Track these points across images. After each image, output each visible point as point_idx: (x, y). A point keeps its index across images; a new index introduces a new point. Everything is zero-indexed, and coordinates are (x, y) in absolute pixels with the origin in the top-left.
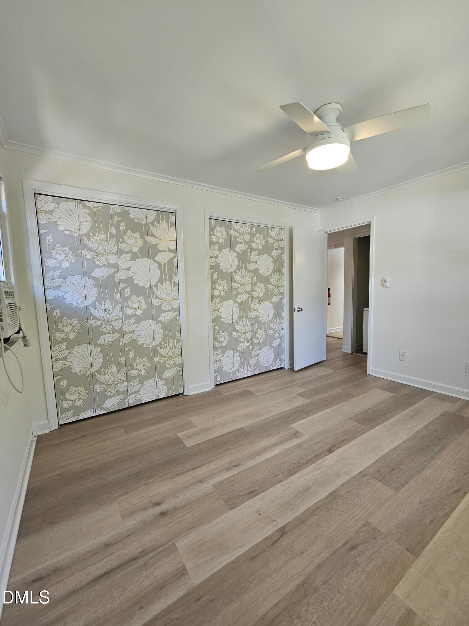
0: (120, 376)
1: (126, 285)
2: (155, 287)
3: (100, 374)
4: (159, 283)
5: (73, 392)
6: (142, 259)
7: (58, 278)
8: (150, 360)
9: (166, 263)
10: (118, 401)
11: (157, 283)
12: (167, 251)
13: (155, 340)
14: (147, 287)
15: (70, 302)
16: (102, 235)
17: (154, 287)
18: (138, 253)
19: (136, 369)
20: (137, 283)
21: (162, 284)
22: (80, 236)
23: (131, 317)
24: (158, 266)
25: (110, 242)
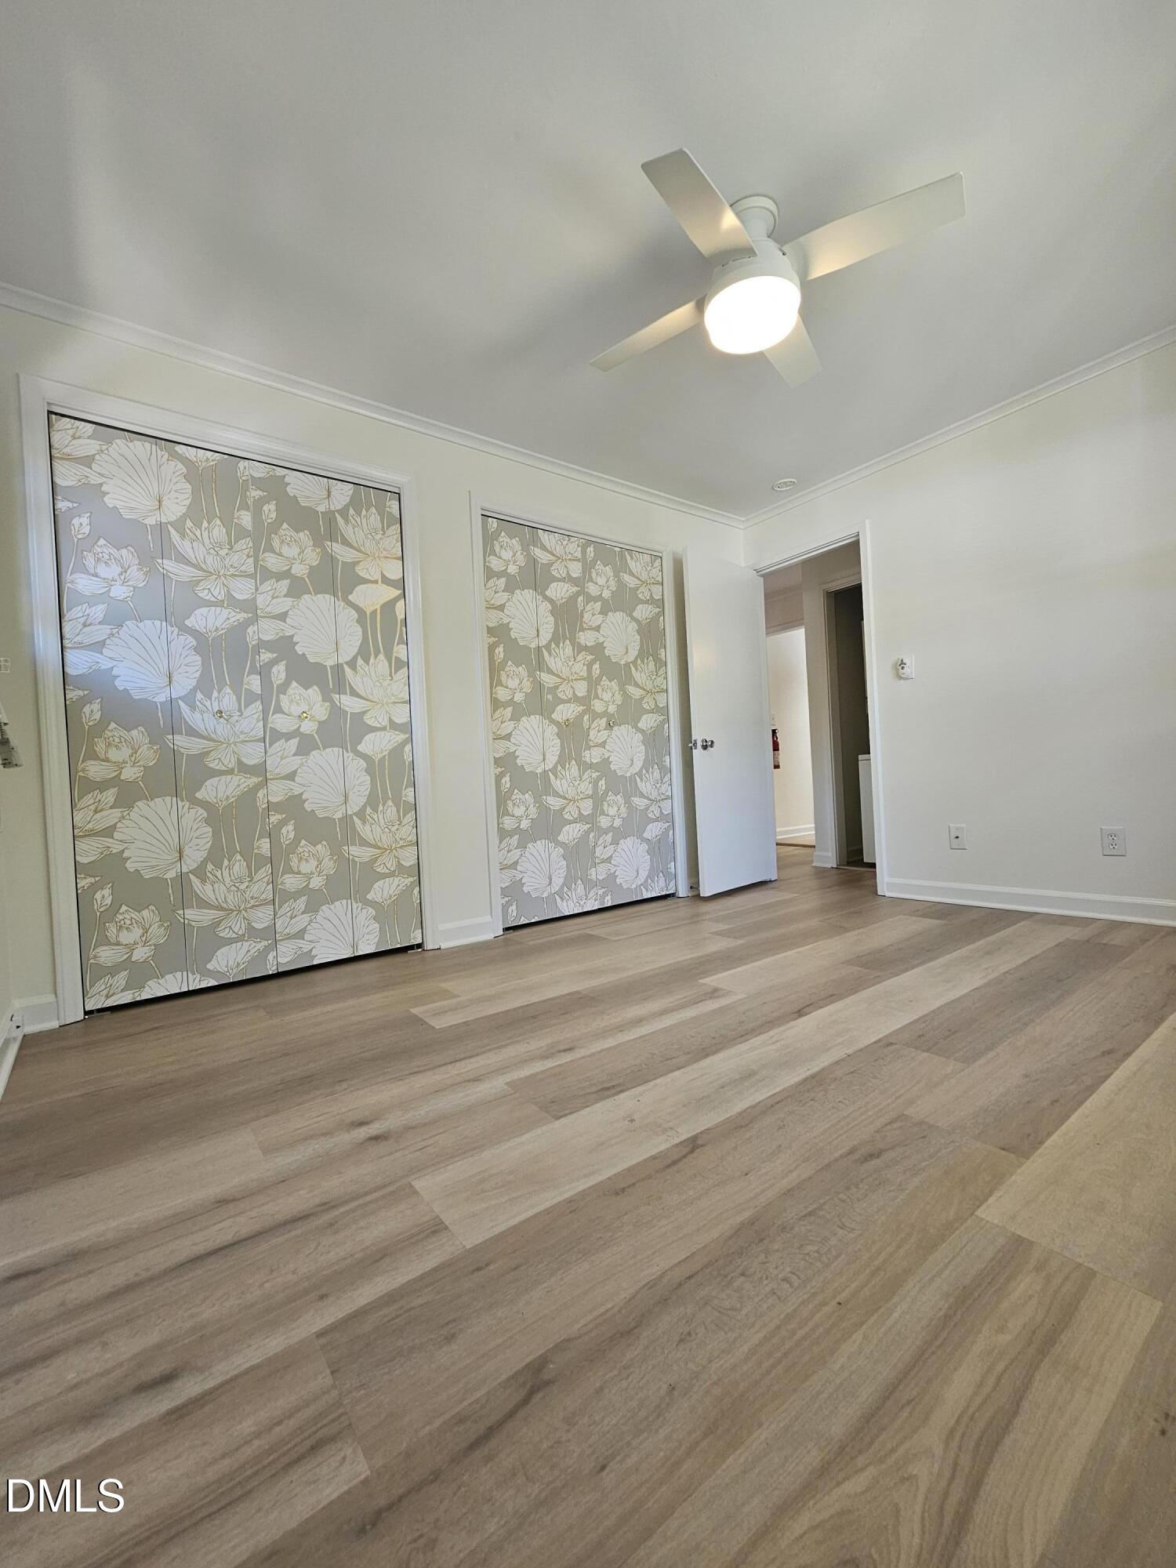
0: (255, 889)
1: (274, 655)
2: (350, 667)
3: (203, 881)
4: (359, 657)
5: (128, 922)
6: (315, 595)
7: (100, 623)
8: (335, 851)
9: (376, 610)
10: (249, 954)
11: (355, 659)
12: (380, 582)
13: (350, 800)
14: (330, 667)
15: (128, 686)
16: (217, 528)
17: (347, 669)
18: (307, 579)
19: (299, 873)
20: (304, 654)
21: (367, 661)
22: (161, 527)
23: (288, 736)
24: (356, 616)
25: (237, 547)
